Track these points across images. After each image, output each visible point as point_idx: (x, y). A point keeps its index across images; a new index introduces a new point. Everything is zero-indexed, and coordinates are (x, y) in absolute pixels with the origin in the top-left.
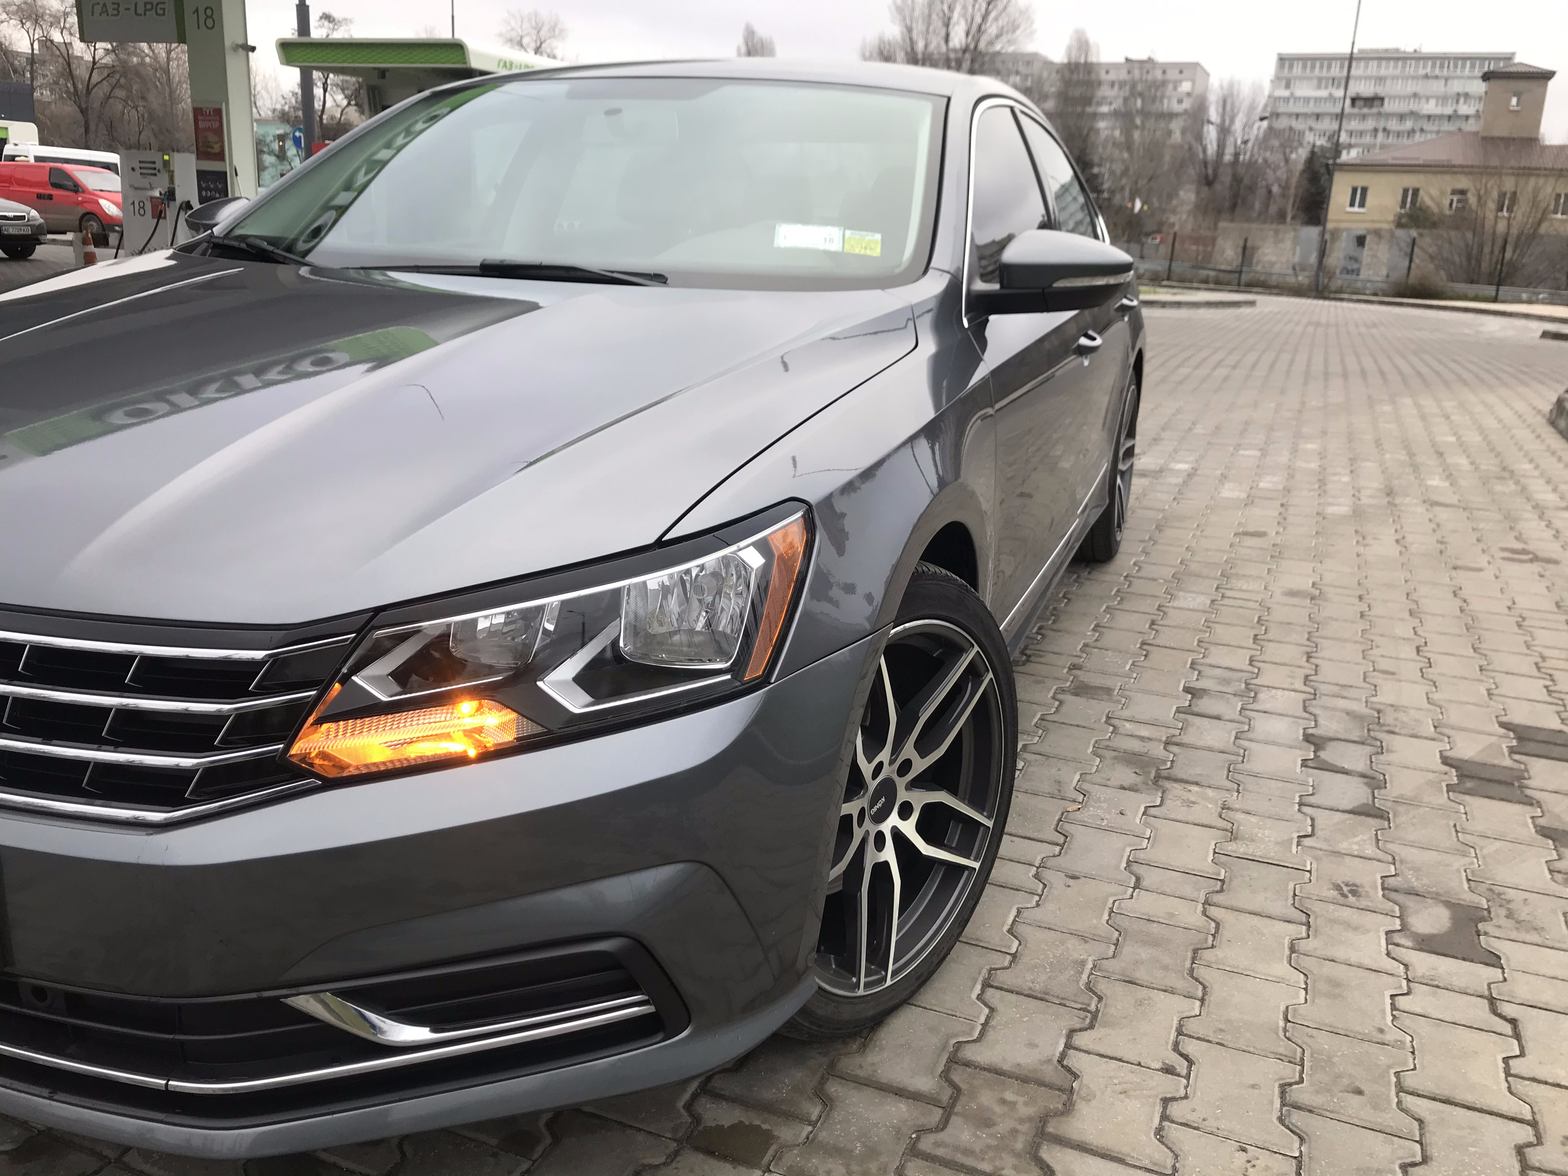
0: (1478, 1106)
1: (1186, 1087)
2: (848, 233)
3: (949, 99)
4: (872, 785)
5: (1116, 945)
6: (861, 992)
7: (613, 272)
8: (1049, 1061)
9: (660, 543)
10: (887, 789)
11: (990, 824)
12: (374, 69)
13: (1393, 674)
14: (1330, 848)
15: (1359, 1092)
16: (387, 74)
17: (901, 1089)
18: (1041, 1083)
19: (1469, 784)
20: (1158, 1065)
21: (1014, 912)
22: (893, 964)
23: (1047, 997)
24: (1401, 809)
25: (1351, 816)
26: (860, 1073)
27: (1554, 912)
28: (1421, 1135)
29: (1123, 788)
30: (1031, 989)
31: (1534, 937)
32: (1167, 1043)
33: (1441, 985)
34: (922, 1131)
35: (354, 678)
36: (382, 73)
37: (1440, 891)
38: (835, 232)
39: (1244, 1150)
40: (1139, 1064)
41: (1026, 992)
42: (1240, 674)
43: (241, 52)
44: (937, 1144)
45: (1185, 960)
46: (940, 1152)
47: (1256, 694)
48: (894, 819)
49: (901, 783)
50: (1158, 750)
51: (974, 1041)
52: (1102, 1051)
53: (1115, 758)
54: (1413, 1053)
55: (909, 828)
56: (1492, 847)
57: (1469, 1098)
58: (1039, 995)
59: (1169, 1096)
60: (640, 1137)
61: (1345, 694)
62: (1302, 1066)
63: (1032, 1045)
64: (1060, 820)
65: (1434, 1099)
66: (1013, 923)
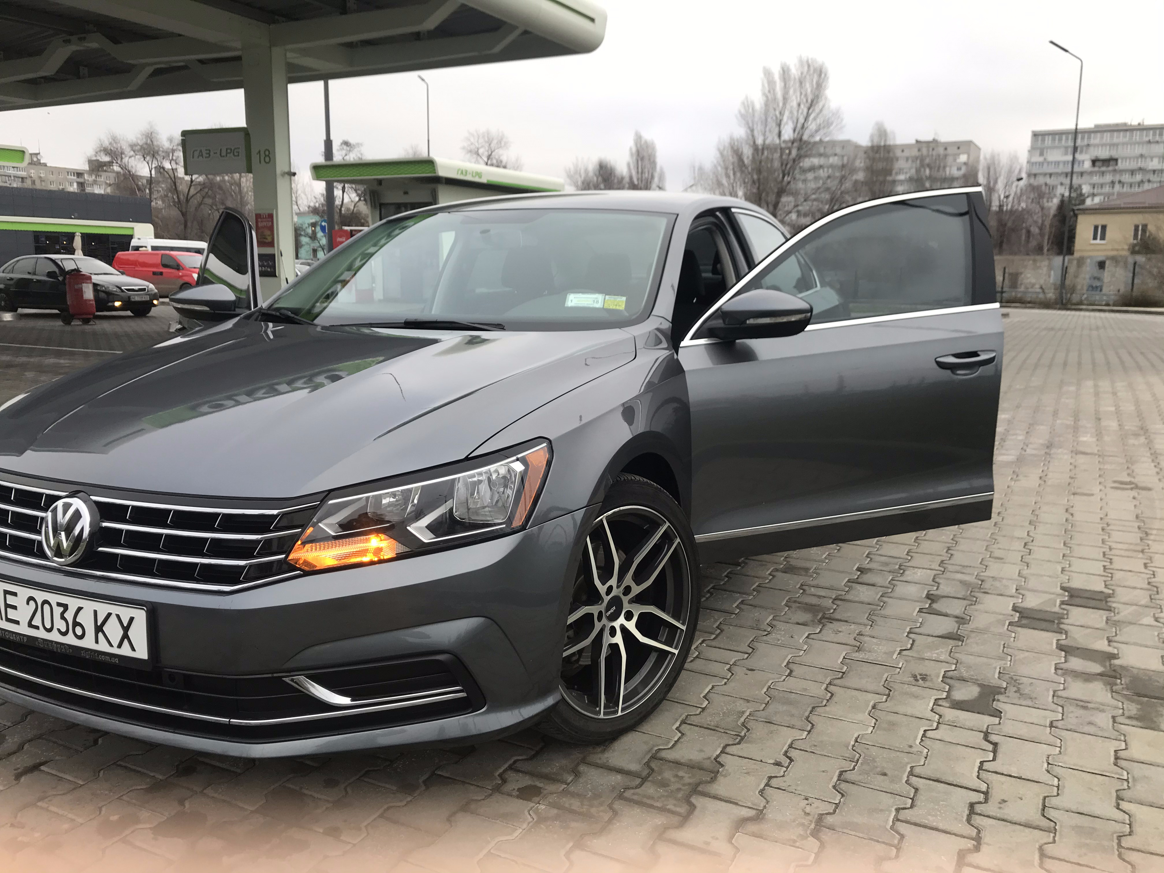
0: (955, 783)
1: (784, 772)
2: (607, 297)
3: (678, 215)
4: (607, 599)
5: (766, 704)
6: (602, 716)
7: (474, 324)
8: (709, 758)
9: (467, 459)
10: (616, 602)
11: (684, 628)
12: (375, 179)
13: (1002, 559)
14: (919, 656)
15: (885, 774)
16: (383, 182)
17: (621, 770)
18: (701, 769)
19: (1024, 621)
20: (772, 761)
21: (710, 687)
22: (623, 704)
23: (717, 729)
24: (973, 635)
25: (940, 639)
26: (599, 761)
27: (1048, 690)
28: (914, 796)
29: (798, 624)
30: (708, 725)
31: (1029, 703)
32: (781, 751)
33: (958, 725)
34: (627, 788)
35: (320, 524)
36: (380, 182)
37: (979, 678)
38: (600, 297)
39: (807, 799)
40: (761, 761)
41: (705, 726)
42: (896, 560)
43: (287, 177)
44: (634, 794)
45: (806, 711)
46: (635, 797)
47: (904, 571)
48: (621, 620)
49: (625, 600)
50: (828, 603)
51: (668, 749)
52: (740, 755)
53: (799, 607)
54: (926, 758)
55: (631, 626)
56: (1022, 655)
57: (951, 779)
58: (713, 728)
59: (773, 775)
60: (472, 787)
61: (964, 571)
62: (857, 763)
63: (701, 751)
64: (753, 641)
65: (930, 779)
66: (708, 692)
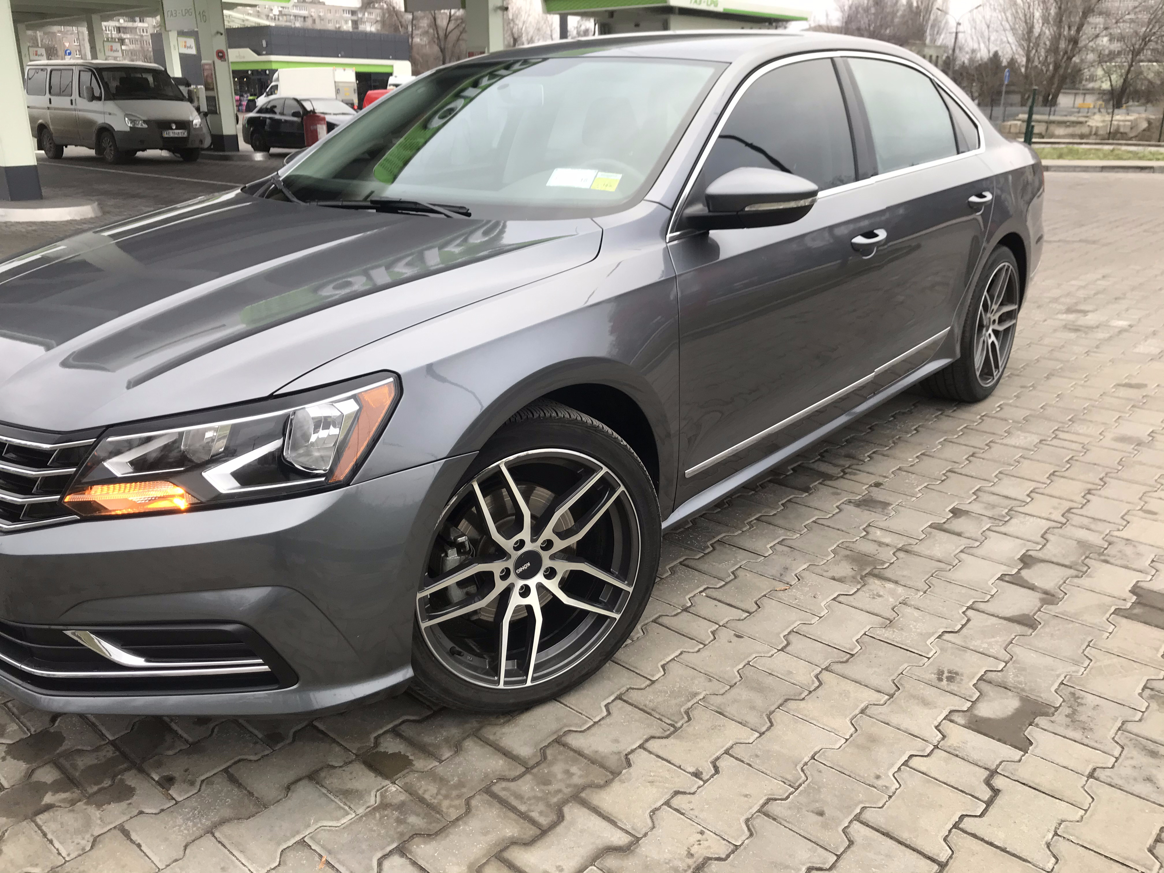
0: (908, 843)
1: (699, 787)
2: (600, 173)
3: (731, 63)
4: (516, 555)
5: (731, 687)
6: (501, 686)
8: (619, 753)
9: (272, 396)
10: (532, 558)
11: (630, 590)
13: (1154, 513)
14: (963, 644)
15: (821, 814)
17: (510, 753)
18: (602, 766)
19: (1137, 611)
20: (692, 770)
21: (677, 653)
22: (534, 672)
23: (653, 713)
24: (1055, 621)
25: (1005, 622)
26: (491, 737)
28: (843, 852)
29: (834, 579)
30: (645, 706)
32: (710, 757)
33: (960, 755)
35: (103, 464)
36: (612, 14)
37: (1027, 688)
38: (590, 173)
39: (703, 833)
40: (680, 767)
41: (641, 707)
43: (500, 12)
44: (504, 789)
45: (773, 704)
46: (503, 794)
47: (1011, 518)
48: (539, 578)
49: (545, 555)
50: (887, 554)
51: (581, 732)
52: (661, 754)
53: (847, 556)
54: (890, 797)
55: (552, 585)
56: (1106, 661)
57: (904, 836)
58: (649, 711)
59: (681, 790)
61: (1093, 526)
62: (796, 789)
63: (616, 741)
64: (765, 596)
65: (877, 830)
66: (670, 661)
